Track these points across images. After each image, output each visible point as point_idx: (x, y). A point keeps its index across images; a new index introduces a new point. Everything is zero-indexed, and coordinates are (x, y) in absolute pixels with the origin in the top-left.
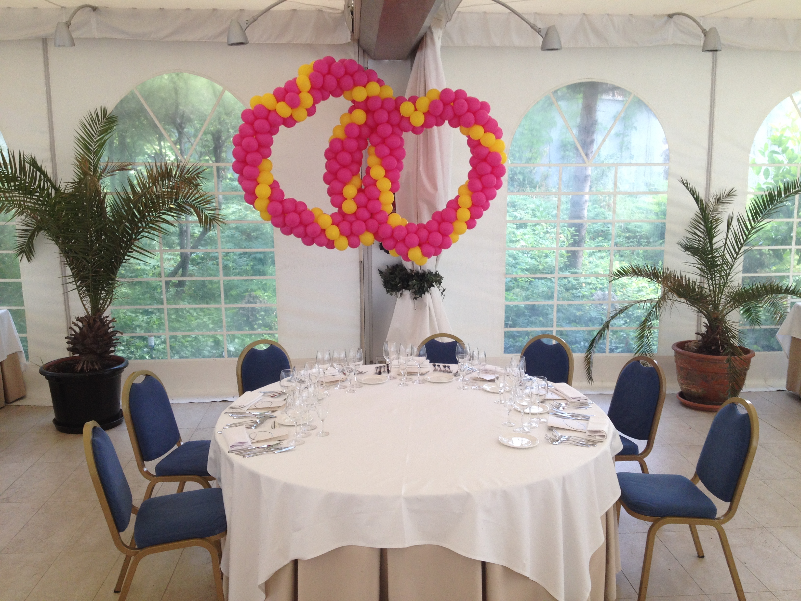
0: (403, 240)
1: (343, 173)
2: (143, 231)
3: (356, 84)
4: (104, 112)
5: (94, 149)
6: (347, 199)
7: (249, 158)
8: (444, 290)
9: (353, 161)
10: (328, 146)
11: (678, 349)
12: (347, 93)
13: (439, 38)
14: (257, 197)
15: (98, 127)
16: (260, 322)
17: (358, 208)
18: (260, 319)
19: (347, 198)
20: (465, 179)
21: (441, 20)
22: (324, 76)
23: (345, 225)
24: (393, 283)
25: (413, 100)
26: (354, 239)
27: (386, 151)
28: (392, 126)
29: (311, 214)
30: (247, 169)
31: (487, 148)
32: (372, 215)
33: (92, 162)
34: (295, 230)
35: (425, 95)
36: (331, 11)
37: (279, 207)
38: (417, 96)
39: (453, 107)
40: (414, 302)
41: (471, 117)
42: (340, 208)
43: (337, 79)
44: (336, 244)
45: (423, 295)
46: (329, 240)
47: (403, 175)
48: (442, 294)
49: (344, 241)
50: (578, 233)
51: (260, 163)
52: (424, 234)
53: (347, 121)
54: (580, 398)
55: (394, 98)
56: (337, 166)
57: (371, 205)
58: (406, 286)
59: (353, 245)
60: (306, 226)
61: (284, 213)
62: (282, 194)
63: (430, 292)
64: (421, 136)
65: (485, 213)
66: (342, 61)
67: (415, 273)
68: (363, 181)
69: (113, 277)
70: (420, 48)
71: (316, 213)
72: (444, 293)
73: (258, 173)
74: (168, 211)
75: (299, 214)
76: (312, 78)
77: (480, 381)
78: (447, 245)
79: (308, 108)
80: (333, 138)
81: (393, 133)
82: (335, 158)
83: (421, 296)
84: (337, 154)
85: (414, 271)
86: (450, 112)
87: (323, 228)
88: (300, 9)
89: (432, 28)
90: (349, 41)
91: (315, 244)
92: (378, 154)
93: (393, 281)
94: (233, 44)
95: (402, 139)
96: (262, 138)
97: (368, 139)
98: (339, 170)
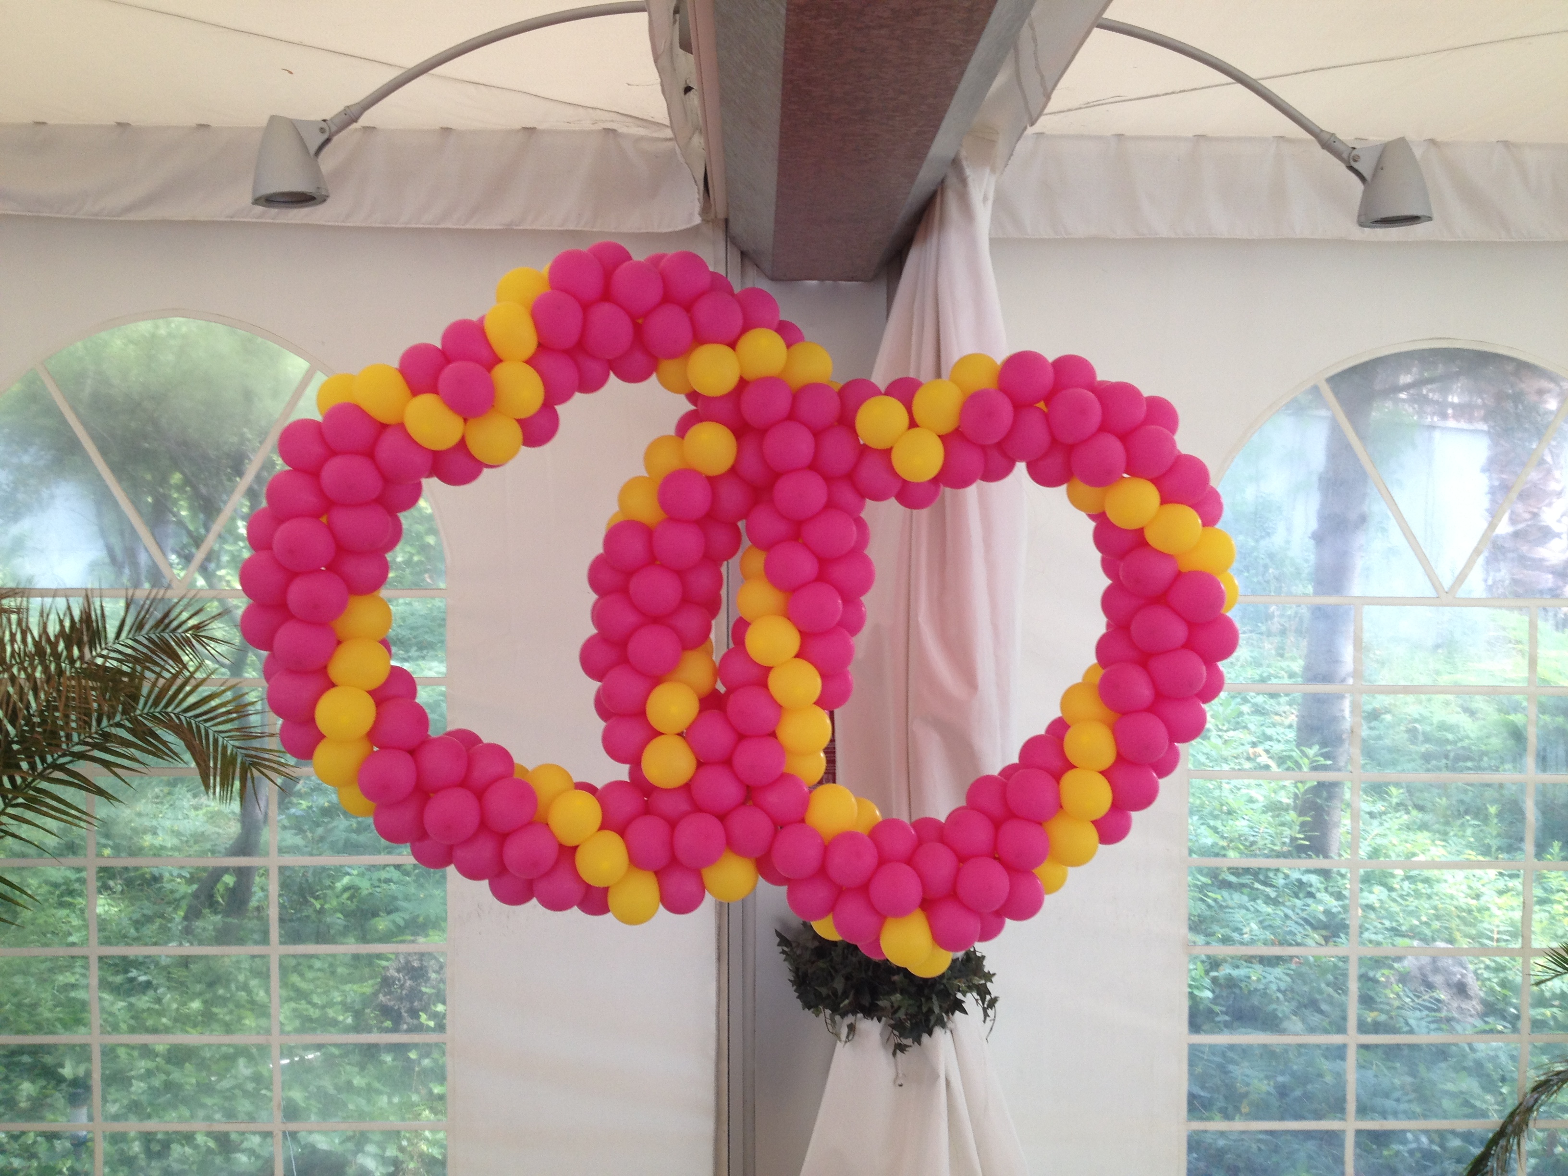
0: (864, 889)
1: (650, 642)
3: (699, 338)
6: (661, 734)
7: (297, 592)
8: (994, 1007)
9: (687, 600)
10: (598, 549)
12: (669, 367)
13: (985, 199)
14: (320, 737)
17: (700, 765)
19: (659, 729)
20: (1085, 664)
21: (992, 143)
22: (586, 307)
23: (650, 830)
25: (904, 390)
26: (680, 881)
27: (807, 566)
28: (828, 479)
29: (526, 791)
30: (291, 635)
31: (1169, 558)
32: (751, 794)
34: (462, 853)
35: (938, 374)
36: (642, 132)
37: (406, 768)
38: (913, 376)
39: (1046, 416)
41: (1113, 447)
42: (635, 762)
43: (633, 318)
44: (614, 898)
45: (925, 1038)
46: (588, 887)
47: (861, 642)
49: (644, 889)
51: (341, 608)
52: (940, 863)
53: (669, 462)
55: (837, 384)
56: (629, 618)
57: (747, 759)
58: (867, 1005)
59: (678, 903)
60: (503, 838)
61: (422, 792)
62: (420, 717)
63: (950, 1025)
66: (656, 262)
68: (721, 671)
71: (544, 787)
73: (332, 645)
75: (480, 794)
76: (540, 312)
78: (1025, 909)
79: (523, 416)
80: (621, 518)
81: (830, 505)
82: (623, 590)
83: (918, 1040)
84: (629, 573)
86: (1034, 433)
87: (569, 842)
89: (965, 163)
90: (697, 220)
91: (534, 901)
92: (775, 576)
94: (268, 201)
95: (861, 525)
97: (741, 524)
98: (636, 629)
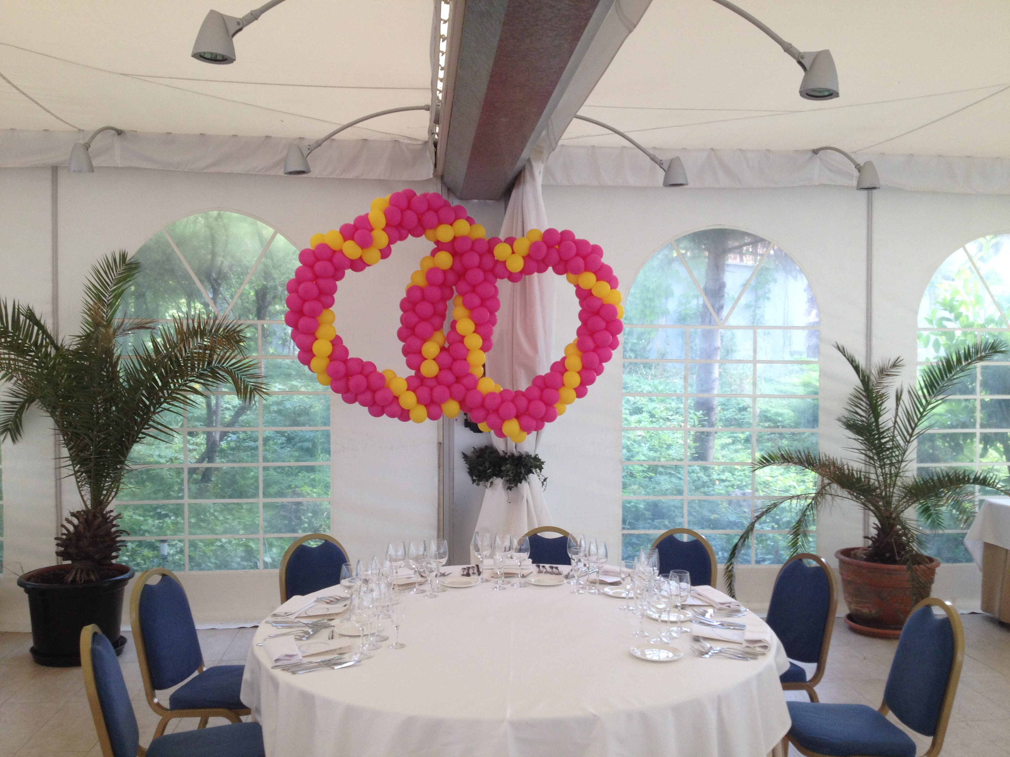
0: (496, 411)
1: (423, 328)
2: (165, 402)
3: (440, 222)
4: (123, 257)
5: (108, 301)
6: (426, 359)
7: (307, 307)
8: (545, 480)
9: (435, 314)
10: (404, 295)
11: (842, 557)
12: (429, 232)
13: (540, 173)
14: (314, 356)
15: (115, 275)
16: (306, 525)
17: (440, 370)
18: (305, 522)
19: (426, 357)
20: (573, 337)
21: (542, 152)
22: (402, 211)
23: (424, 391)
24: (481, 468)
25: (510, 241)
26: (434, 408)
27: (477, 301)
28: (485, 271)
29: (381, 377)
30: (303, 322)
31: (600, 299)
32: (458, 379)
33: (105, 316)
34: (360, 397)
35: (523, 235)
36: (409, 142)
37: (341, 368)
38: (514, 236)
39: (558, 250)
40: (508, 494)
41: (580, 261)
42: (418, 370)
43: (418, 215)
44: (412, 415)
45: (519, 485)
46: (403, 409)
47: (496, 329)
48: (543, 484)
49: (422, 411)
50: (707, 418)
51: (320, 313)
52: (523, 403)
53: (429, 264)
54: (730, 603)
55: (487, 239)
56: (415, 319)
57: (457, 366)
58: (497, 473)
59: (433, 417)
60: (374, 392)
61: (348, 375)
62: (346, 351)
63: (528, 480)
64: (518, 285)
65: (598, 378)
66: (425, 195)
67: (509, 456)
68: (448, 338)
69: (122, 459)
70: (516, 185)
71: (388, 376)
72: (545, 483)
73: (317, 325)
74: (197, 377)
75: (367, 377)
76: (387, 213)
77: (600, 583)
78: (551, 418)
79: (381, 248)
80: (412, 285)
81: (485, 280)
82: (413, 310)
83: (516, 485)
84: (414, 304)
85: (508, 454)
86: (554, 256)
87: (396, 395)
88: (371, 139)
89: (532, 160)
90: (431, 176)
91: (385, 415)
92: (466, 305)
93: (481, 466)
94: (291, 173)
95: (496, 288)
96: (322, 282)
97: (454, 287)
98: (417, 323)
